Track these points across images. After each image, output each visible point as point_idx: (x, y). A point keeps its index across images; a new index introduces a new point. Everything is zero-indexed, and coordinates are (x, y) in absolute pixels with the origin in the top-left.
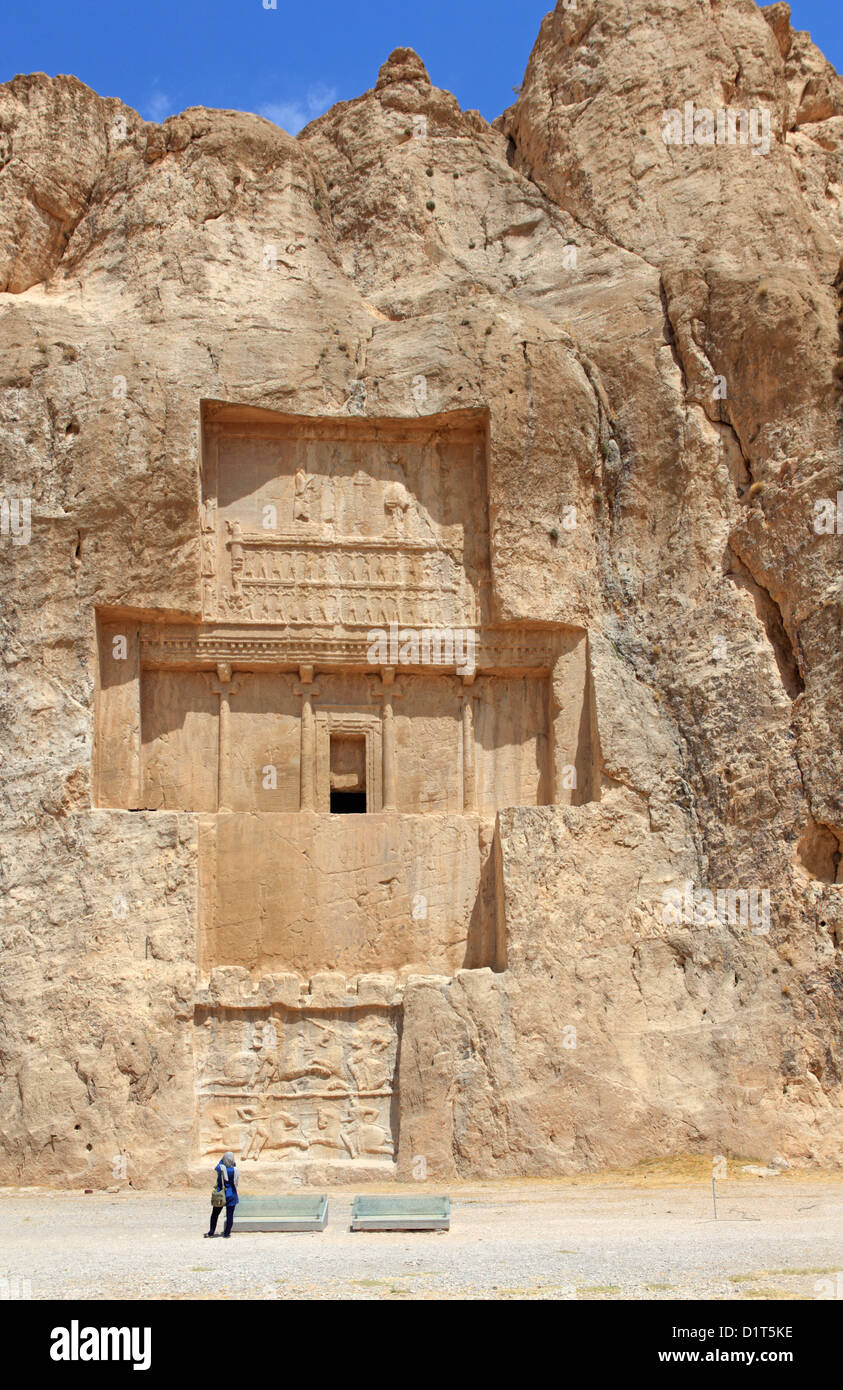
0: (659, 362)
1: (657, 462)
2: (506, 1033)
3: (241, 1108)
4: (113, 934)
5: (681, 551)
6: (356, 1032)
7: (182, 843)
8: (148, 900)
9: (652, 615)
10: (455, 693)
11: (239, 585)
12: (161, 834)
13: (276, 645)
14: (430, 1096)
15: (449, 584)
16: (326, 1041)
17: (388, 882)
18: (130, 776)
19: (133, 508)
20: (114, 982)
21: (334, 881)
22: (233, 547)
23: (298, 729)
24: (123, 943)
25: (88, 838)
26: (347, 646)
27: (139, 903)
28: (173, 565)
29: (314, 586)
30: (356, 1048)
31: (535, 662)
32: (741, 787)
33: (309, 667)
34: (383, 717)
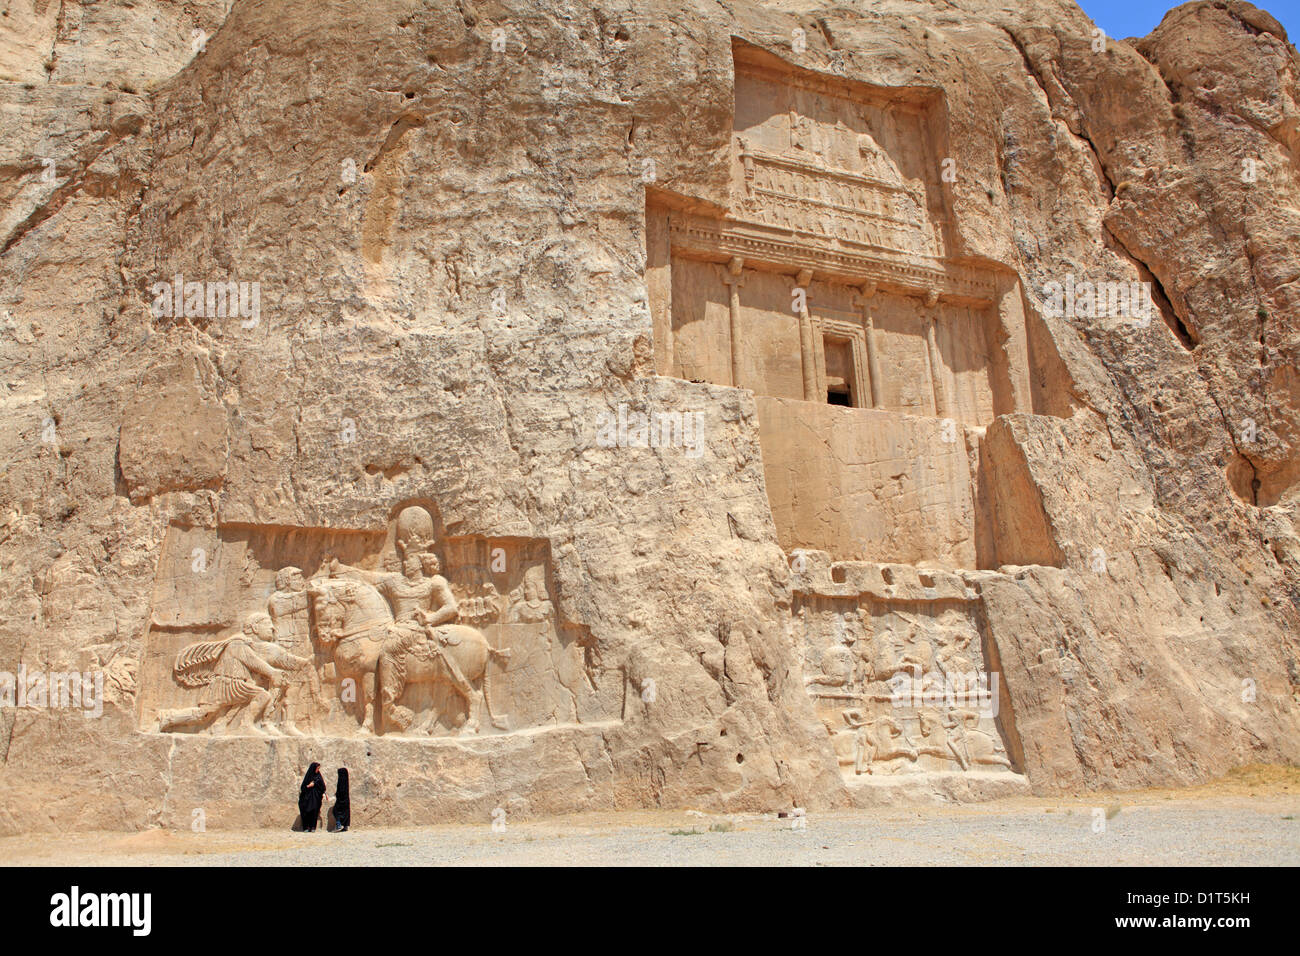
0: (1028, 85)
1: (1038, 156)
2: (1090, 630)
3: (848, 711)
4: (694, 508)
5: (1065, 225)
6: (938, 628)
7: (745, 419)
8: (723, 475)
9: (1050, 271)
10: (917, 311)
11: (753, 192)
12: (725, 408)
13: (785, 248)
14: (1046, 697)
15: (914, 221)
16: (913, 636)
17: (897, 478)
18: (666, 350)
19: (684, 108)
20: (714, 560)
21: (854, 472)
22: (746, 159)
23: (798, 325)
24: (704, 520)
25: (657, 404)
26: (842, 258)
27: (714, 477)
28: (711, 163)
29: (813, 203)
30: (942, 645)
31: (982, 295)
32: (1173, 416)
33: (810, 272)
34: (865, 325)
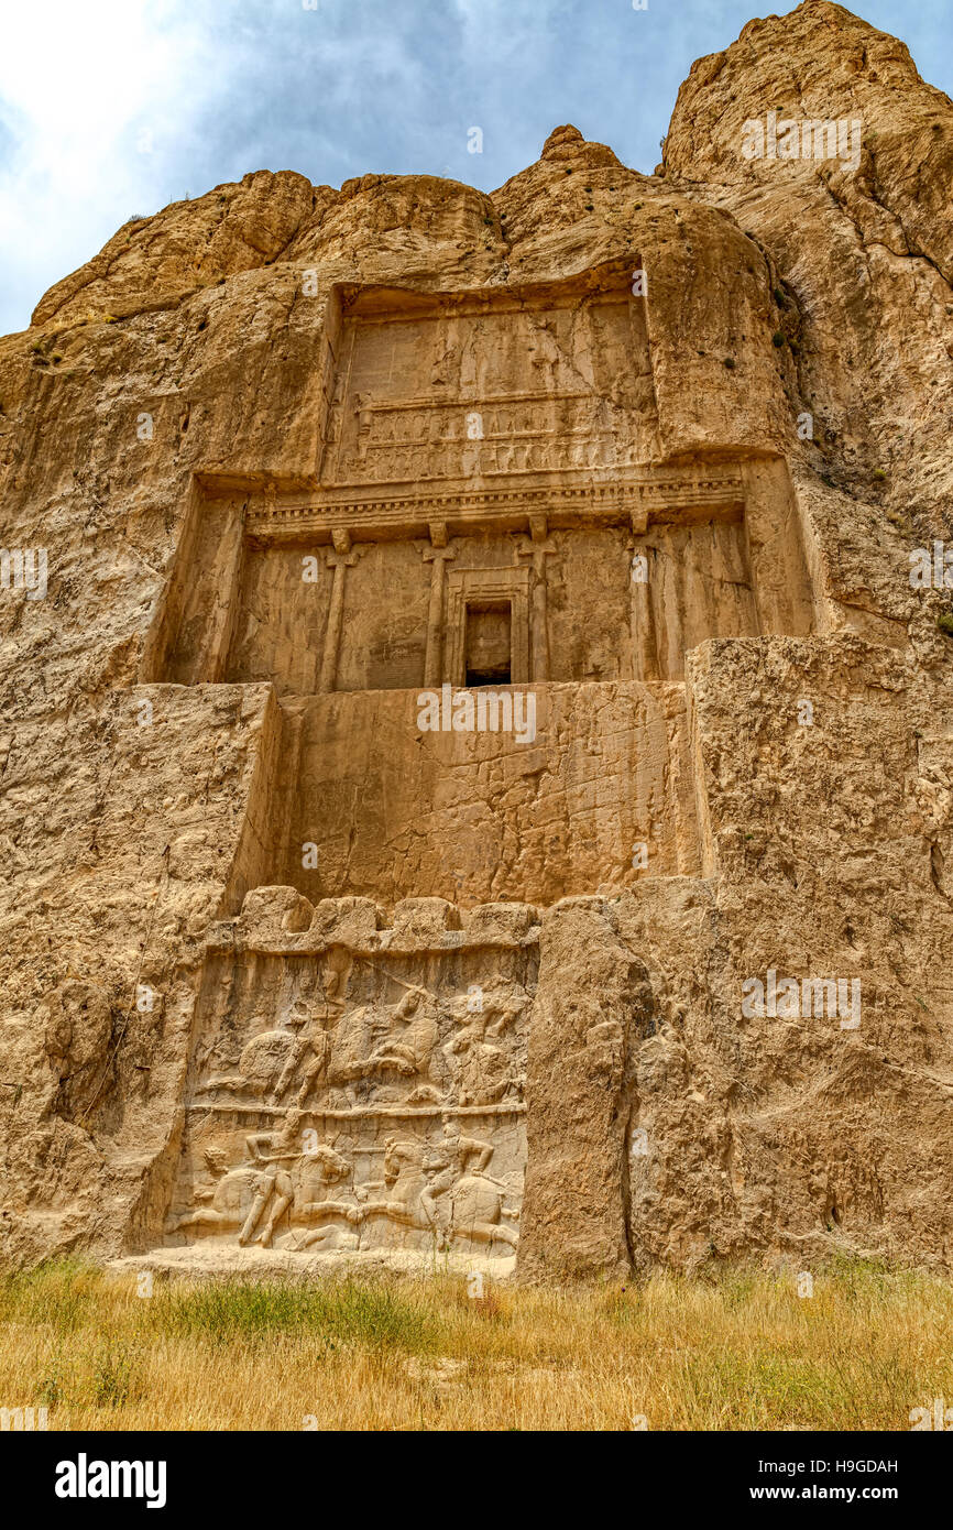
1: (842, 303)
4: (121, 844)
8: (181, 796)
10: (623, 544)
11: (364, 449)
12: (217, 710)
13: (403, 503)
17: (534, 775)
22: (362, 415)
23: (426, 599)
24: (131, 857)
25: (124, 719)
26: (486, 497)
29: (449, 443)
31: (722, 499)
33: (441, 525)
